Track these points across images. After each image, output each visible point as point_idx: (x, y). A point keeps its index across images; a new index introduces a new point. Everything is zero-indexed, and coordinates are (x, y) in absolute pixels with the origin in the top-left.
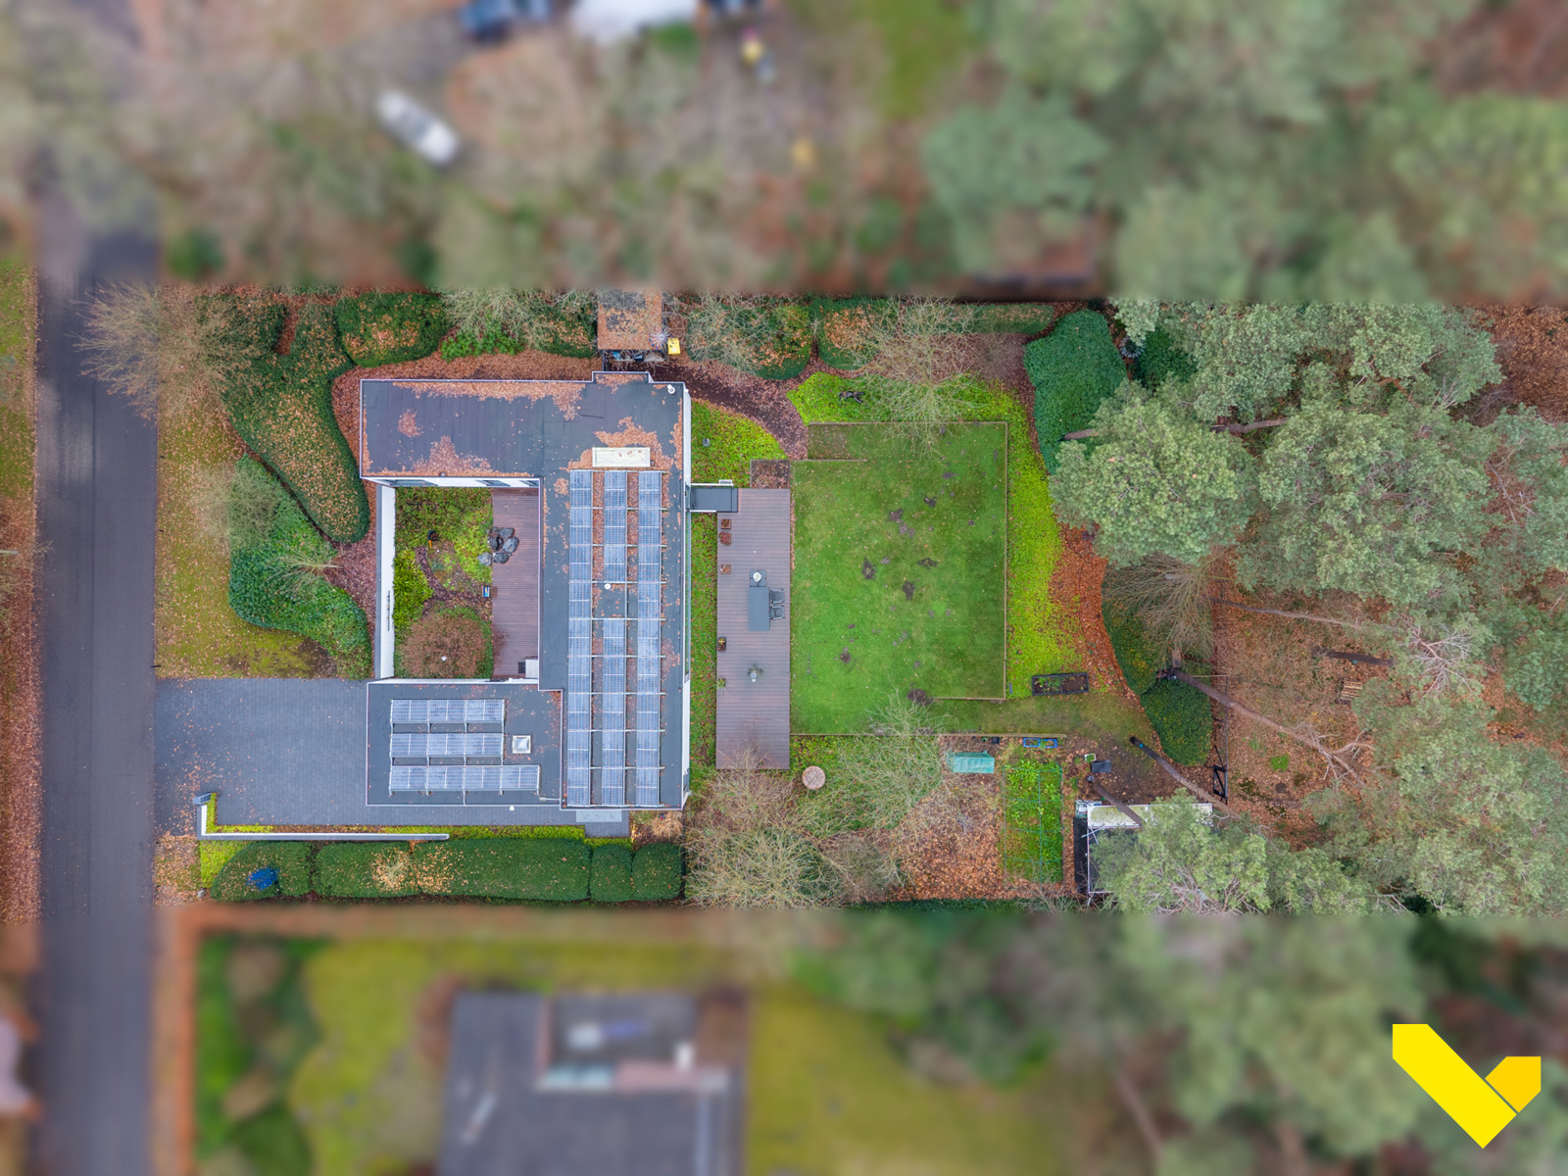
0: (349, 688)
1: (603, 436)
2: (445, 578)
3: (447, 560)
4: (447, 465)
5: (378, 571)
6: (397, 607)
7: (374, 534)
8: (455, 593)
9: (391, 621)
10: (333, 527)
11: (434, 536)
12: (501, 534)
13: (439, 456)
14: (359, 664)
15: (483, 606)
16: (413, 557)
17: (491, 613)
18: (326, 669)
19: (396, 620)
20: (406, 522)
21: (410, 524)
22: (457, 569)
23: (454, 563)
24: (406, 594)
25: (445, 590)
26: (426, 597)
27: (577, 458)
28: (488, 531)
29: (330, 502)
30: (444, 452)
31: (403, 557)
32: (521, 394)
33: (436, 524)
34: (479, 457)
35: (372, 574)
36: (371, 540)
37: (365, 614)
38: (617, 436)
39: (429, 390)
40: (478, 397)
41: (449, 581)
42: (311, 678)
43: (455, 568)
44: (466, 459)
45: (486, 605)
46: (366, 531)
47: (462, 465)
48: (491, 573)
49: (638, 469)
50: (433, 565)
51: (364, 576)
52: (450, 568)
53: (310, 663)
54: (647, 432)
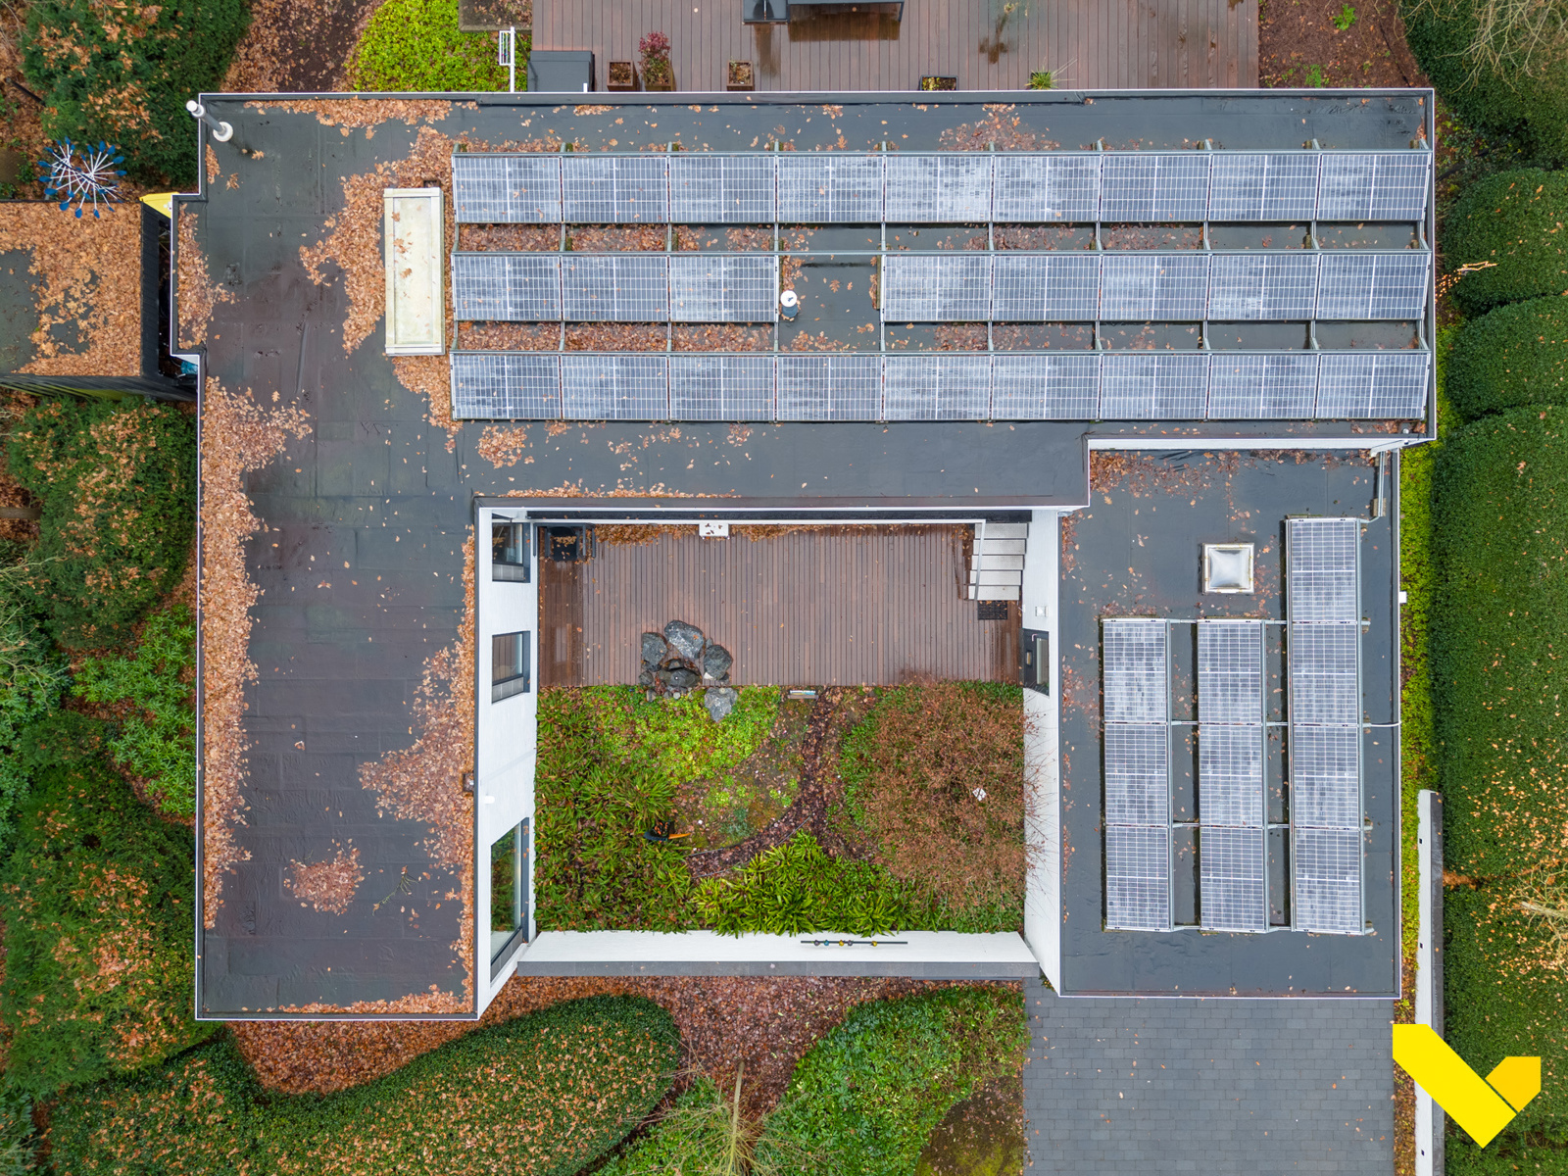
0: (1049, 1045)
1: (354, 329)
2: (768, 802)
3: (724, 798)
4: (442, 772)
5: (748, 972)
6: (843, 923)
7: (656, 983)
8: (806, 778)
9: (877, 937)
10: (634, 1093)
11: (662, 830)
12: (656, 661)
13: (417, 795)
14: (990, 1022)
15: (839, 708)
16: (715, 884)
17: (854, 689)
18: (998, 1104)
19: (875, 926)
20: (624, 901)
21: (630, 893)
22: (745, 772)
23: (730, 780)
24: (808, 902)
25: (798, 804)
26: (815, 851)
27: (419, 403)
28: (650, 696)
29: (564, 1102)
30: (404, 780)
31: (714, 911)
32: (238, 562)
33: (631, 828)
34: (420, 680)
35: (759, 989)
36: (671, 990)
37: (861, 1007)
38: (357, 290)
39: (230, 823)
40: (247, 684)
41: (775, 794)
42: (1022, 1143)
43: (742, 780)
44: (425, 718)
45: (836, 699)
46: (649, 1005)
47: (444, 730)
48: (756, 688)
49: (447, 224)
50: (737, 833)
51: (765, 1010)
52: (741, 791)
53: (984, 1147)
54: (344, 202)
